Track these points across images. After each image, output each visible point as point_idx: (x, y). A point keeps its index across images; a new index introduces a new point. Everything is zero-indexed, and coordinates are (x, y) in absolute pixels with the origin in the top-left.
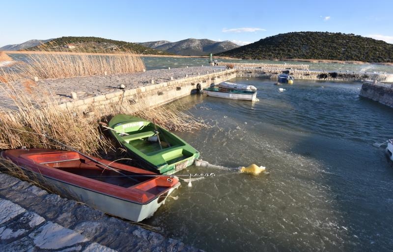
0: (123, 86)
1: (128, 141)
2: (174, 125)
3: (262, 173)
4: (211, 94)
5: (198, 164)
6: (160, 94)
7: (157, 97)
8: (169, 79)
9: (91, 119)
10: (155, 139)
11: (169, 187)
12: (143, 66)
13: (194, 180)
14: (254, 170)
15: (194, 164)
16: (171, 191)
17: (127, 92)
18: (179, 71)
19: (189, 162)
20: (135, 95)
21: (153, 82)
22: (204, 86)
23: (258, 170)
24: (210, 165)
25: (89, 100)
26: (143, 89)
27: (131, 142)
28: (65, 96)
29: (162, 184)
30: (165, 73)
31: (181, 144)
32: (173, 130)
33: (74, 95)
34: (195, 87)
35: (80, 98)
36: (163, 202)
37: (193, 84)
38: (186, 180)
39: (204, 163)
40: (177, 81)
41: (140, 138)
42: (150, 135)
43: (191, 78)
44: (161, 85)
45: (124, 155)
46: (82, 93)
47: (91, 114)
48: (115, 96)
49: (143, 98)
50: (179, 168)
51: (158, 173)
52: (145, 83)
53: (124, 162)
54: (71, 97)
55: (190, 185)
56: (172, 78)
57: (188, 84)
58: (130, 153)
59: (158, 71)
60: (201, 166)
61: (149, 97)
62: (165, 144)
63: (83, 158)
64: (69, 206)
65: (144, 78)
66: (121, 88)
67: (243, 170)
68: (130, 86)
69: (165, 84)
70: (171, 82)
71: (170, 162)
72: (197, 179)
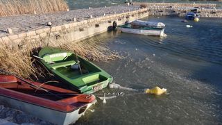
0: (50, 23)
1: (54, 68)
2: (92, 56)
3: (164, 94)
4: (125, 30)
5: (112, 86)
6: (81, 30)
7: (78, 33)
8: (89, 18)
9: (24, 50)
10: (77, 67)
11: (88, 103)
12: (67, 7)
13: (107, 98)
14: (157, 91)
15: (108, 86)
16: (89, 105)
17: (54, 28)
18: (98, 10)
19: (104, 84)
20: (60, 31)
21: (75, 20)
22: (119, 23)
23: (160, 91)
24: (121, 87)
25: (22, 35)
26: (67, 26)
27: (58, 69)
28: (2, 31)
29: (82, 101)
30: (86, 12)
31: (97, 71)
32: (92, 60)
33: (10, 31)
34: (112, 24)
35: (15, 33)
36: (83, 113)
37: (110, 22)
38: (101, 98)
39: (117, 86)
40: (95, 19)
41: (64, 66)
42: (72, 63)
43: (108, 17)
44: (82, 22)
45: (52, 78)
46: (16, 29)
47: (24, 46)
48: (43, 32)
49: (67, 34)
50: (96, 89)
51: (79, 92)
52: (69, 21)
53: (52, 84)
54: (8, 32)
55: (105, 101)
56: (91, 16)
57: (105, 22)
58: (57, 77)
59: (80, 10)
60: (114, 88)
61: (72, 33)
62: (85, 71)
63: (20, 81)
64: (11, 113)
65: (68, 16)
66: (48, 25)
67: (147, 91)
68: (56, 23)
69: (86, 22)
70: (91, 21)
71: (89, 84)
72: (111, 97)
